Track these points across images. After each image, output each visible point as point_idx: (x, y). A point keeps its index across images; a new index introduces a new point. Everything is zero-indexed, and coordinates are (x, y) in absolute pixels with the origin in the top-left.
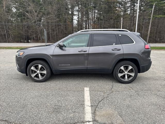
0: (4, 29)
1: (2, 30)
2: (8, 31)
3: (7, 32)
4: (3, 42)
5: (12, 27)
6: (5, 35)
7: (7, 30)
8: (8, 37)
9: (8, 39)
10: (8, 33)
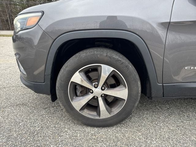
0: (6, 12)
1: (4, 14)
2: (11, 15)
3: (9, 17)
4: (6, 30)
5: (15, 10)
6: (7, 21)
7: (9, 14)
8: (11, 23)
9: (12, 26)
10: (11, 18)
